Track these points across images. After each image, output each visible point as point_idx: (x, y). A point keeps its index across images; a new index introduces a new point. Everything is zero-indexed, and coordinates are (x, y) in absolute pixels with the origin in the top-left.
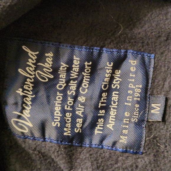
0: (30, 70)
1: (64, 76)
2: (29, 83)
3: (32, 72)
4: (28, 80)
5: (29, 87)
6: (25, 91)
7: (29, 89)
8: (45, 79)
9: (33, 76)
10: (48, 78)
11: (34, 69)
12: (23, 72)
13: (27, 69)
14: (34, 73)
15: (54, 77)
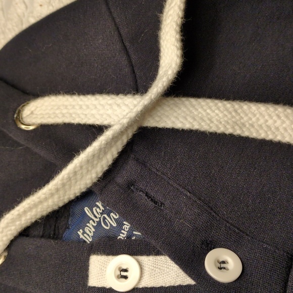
0: (97, 211)
1: (127, 228)
2: (91, 226)
3: (98, 214)
4: (91, 221)
5: (90, 232)
6: (85, 235)
7: (90, 234)
8: (107, 226)
9: (98, 220)
10: (111, 224)
11: (101, 211)
12: (89, 212)
13: (94, 209)
14: (100, 216)
15: (116, 226)
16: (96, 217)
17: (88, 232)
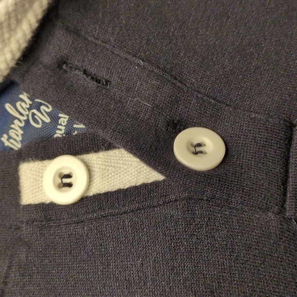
0: (22, 107)
1: (64, 122)
2: (17, 128)
3: (24, 110)
4: (16, 121)
5: (17, 135)
6: (11, 141)
7: (18, 139)
8: (39, 124)
9: (25, 118)
10: (42, 121)
11: (28, 106)
12: (11, 109)
13: (18, 104)
14: (27, 113)
15: (50, 122)
16: (22, 114)
17: (15, 136)
